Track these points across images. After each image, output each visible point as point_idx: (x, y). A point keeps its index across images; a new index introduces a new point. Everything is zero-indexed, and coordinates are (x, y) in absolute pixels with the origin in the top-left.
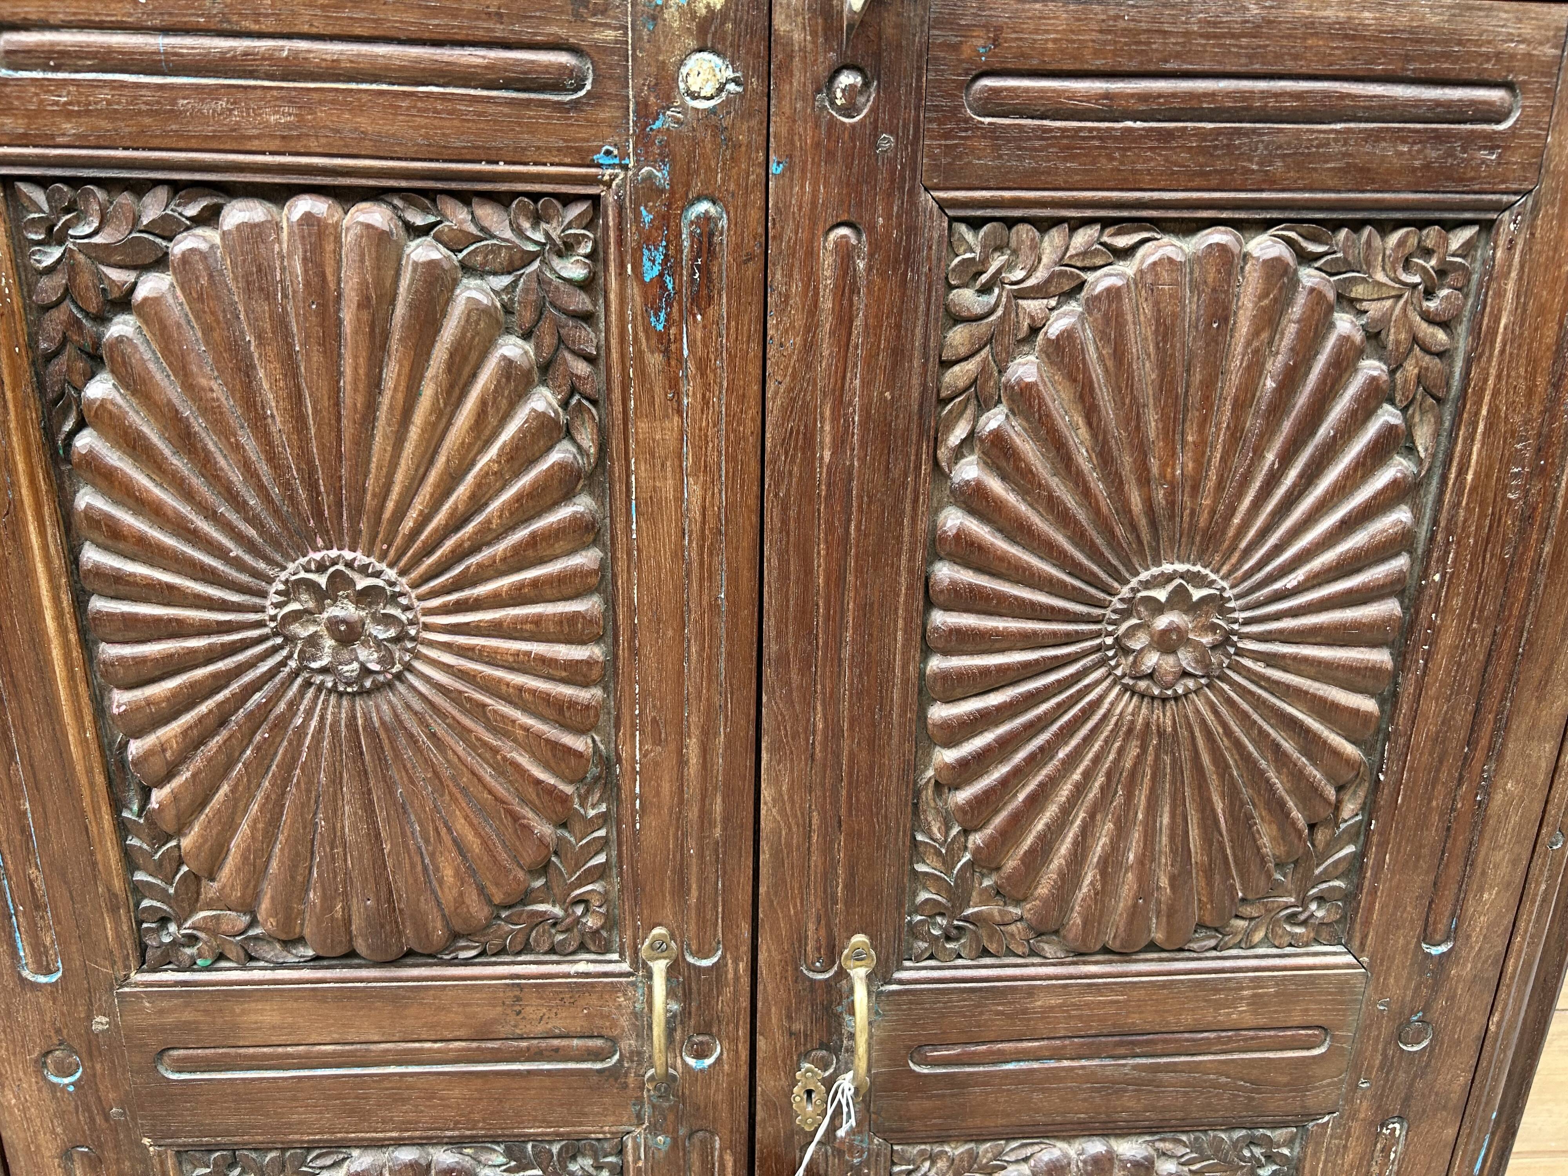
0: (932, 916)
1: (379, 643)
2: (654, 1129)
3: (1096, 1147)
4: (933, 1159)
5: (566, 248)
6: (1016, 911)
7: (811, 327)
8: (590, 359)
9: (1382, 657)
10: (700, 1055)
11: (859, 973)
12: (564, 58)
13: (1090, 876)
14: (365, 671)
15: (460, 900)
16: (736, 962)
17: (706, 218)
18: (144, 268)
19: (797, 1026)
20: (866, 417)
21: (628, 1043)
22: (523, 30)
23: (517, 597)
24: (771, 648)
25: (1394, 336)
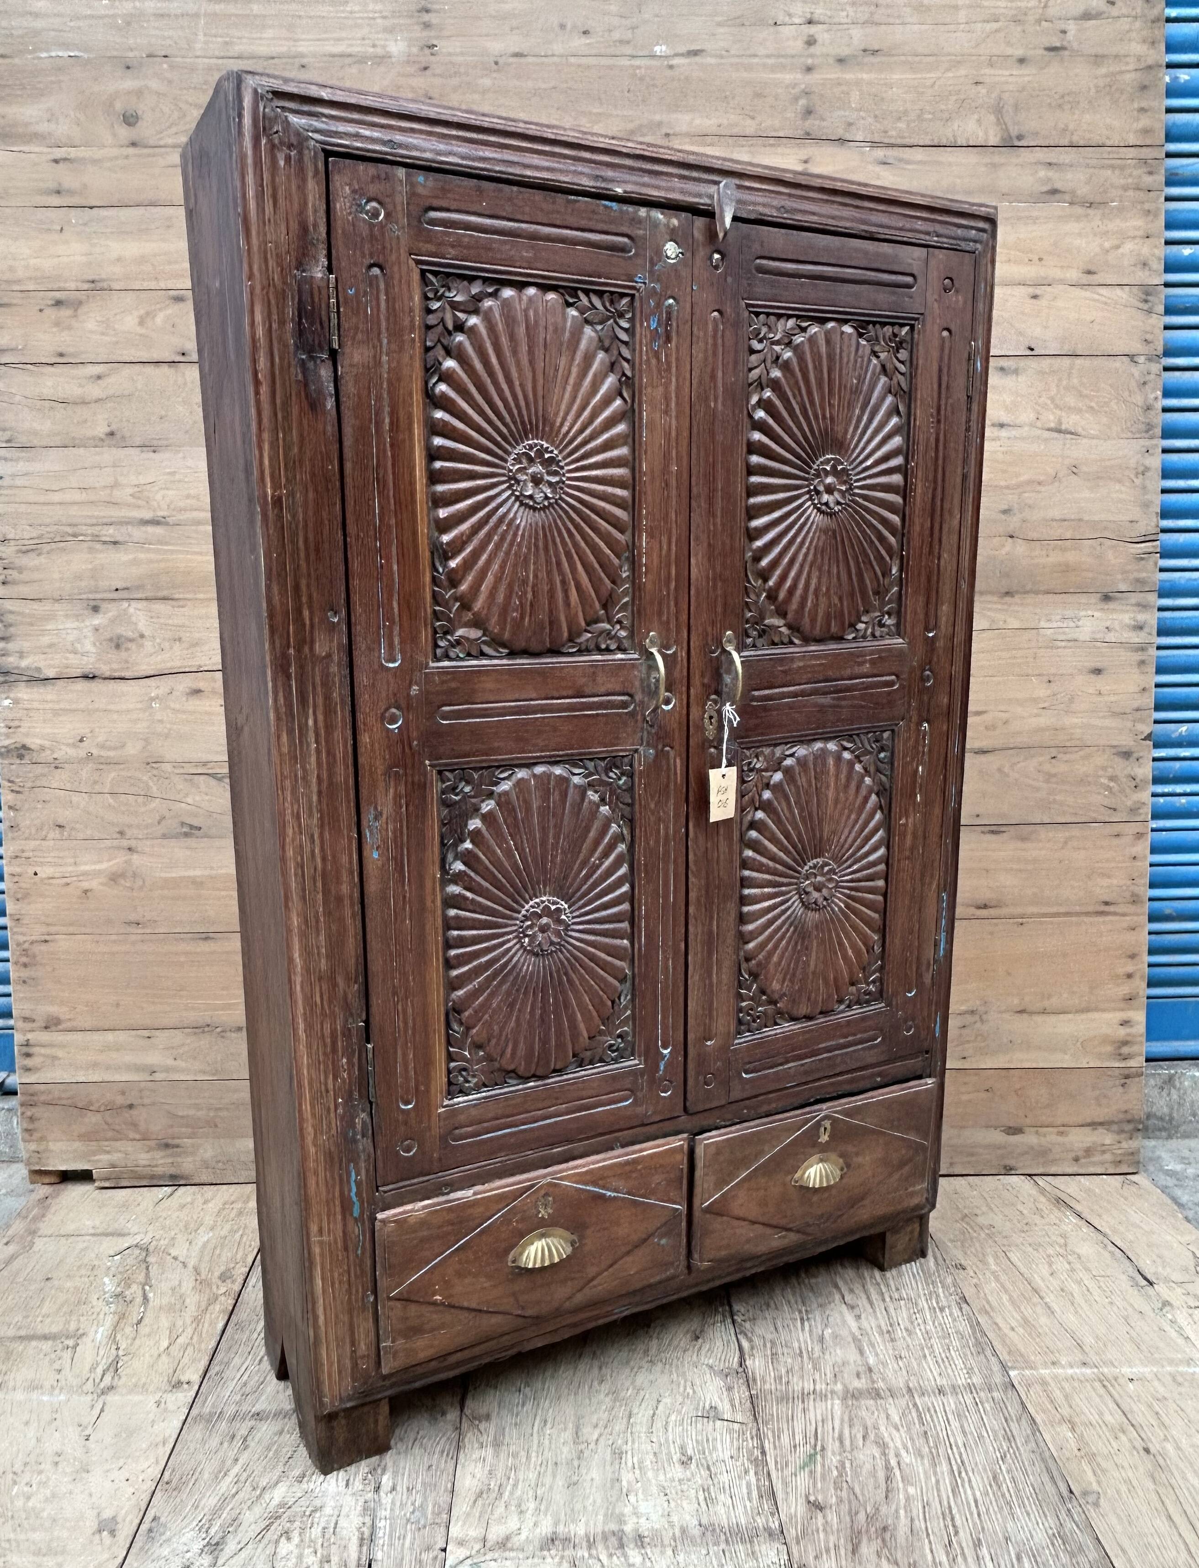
5: (622, 316)
7: (706, 350)
8: (628, 361)
17: (671, 305)
18: (471, 313)
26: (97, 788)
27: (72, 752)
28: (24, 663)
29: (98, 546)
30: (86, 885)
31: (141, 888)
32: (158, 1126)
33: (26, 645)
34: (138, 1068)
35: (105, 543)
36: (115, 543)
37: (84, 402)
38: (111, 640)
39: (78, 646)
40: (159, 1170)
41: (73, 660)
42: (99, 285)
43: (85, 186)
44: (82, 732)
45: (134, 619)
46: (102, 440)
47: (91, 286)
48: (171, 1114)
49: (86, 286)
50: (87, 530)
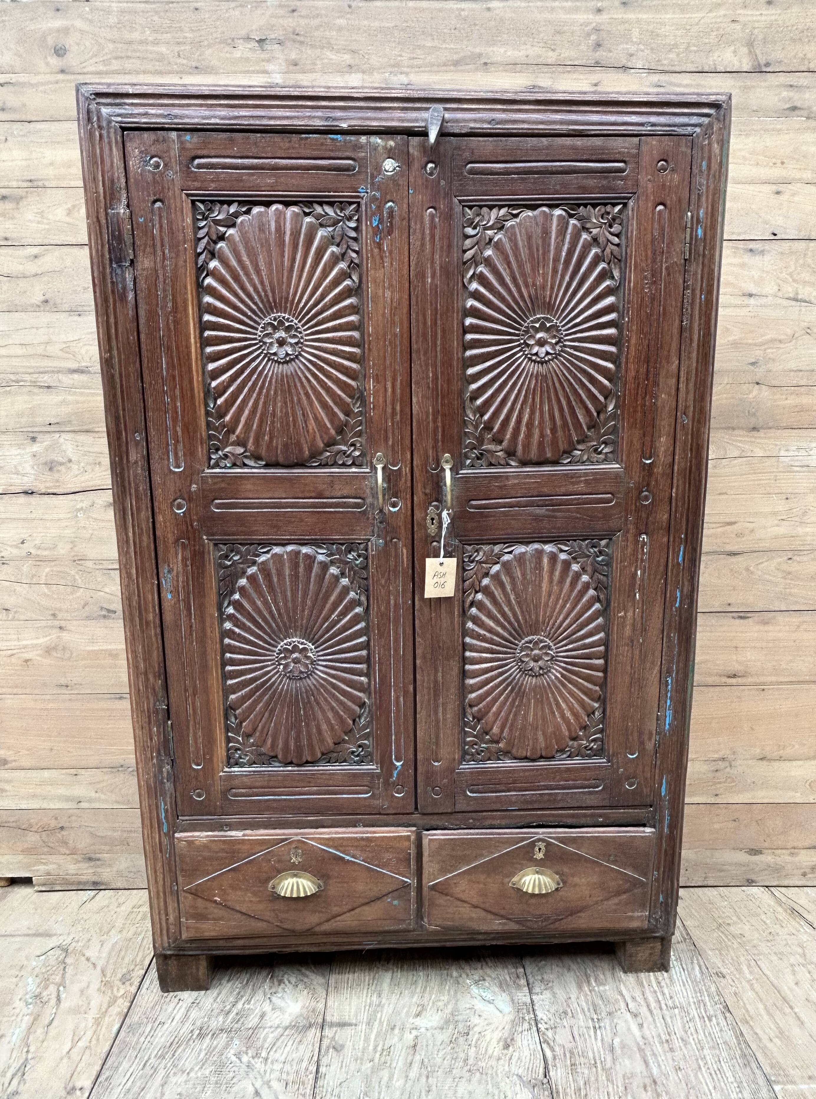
0: (472, 449)
1: (291, 345)
2: (379, 536)
3: (536, 546)
4: (477, 551)
5: (350, 219)
6: (499, 448)
7: (423, 239)
8: (356, 252)
9: (613, 349)
10: (394, 506)
11: (447, 467)
12: (350, 162)
13: (523, 429)
14: (287, 354)
15: (314, 439)
16: (406, 467)
17: (391, 207)
18: (229, 227)
19: (428, 491)
20: (441, 267)
21: (369, 500)
22: (340, 154)
23: (334, 329)
24: (414, 347)
25: (601, 240)
26: (35, 580)
27: (15, 552)
29: (36, 390)
30: (26, 656)
31: (69, 659)
32: (83, 843)
34: (67, 799)
35: (41, 387)
36: (49, 387)
37: (24, 276)
38: (46, 464)
39: (20, 469)
40: (84, 878)
41: (16, 480)
42: (35, 184)
43: (24, 105)
44: (23, 536)
45: (64, 447)
46: (39, 306)
47: (30, 184)
48: (93, 835)
49: (25, 184)
50: (28, 377)
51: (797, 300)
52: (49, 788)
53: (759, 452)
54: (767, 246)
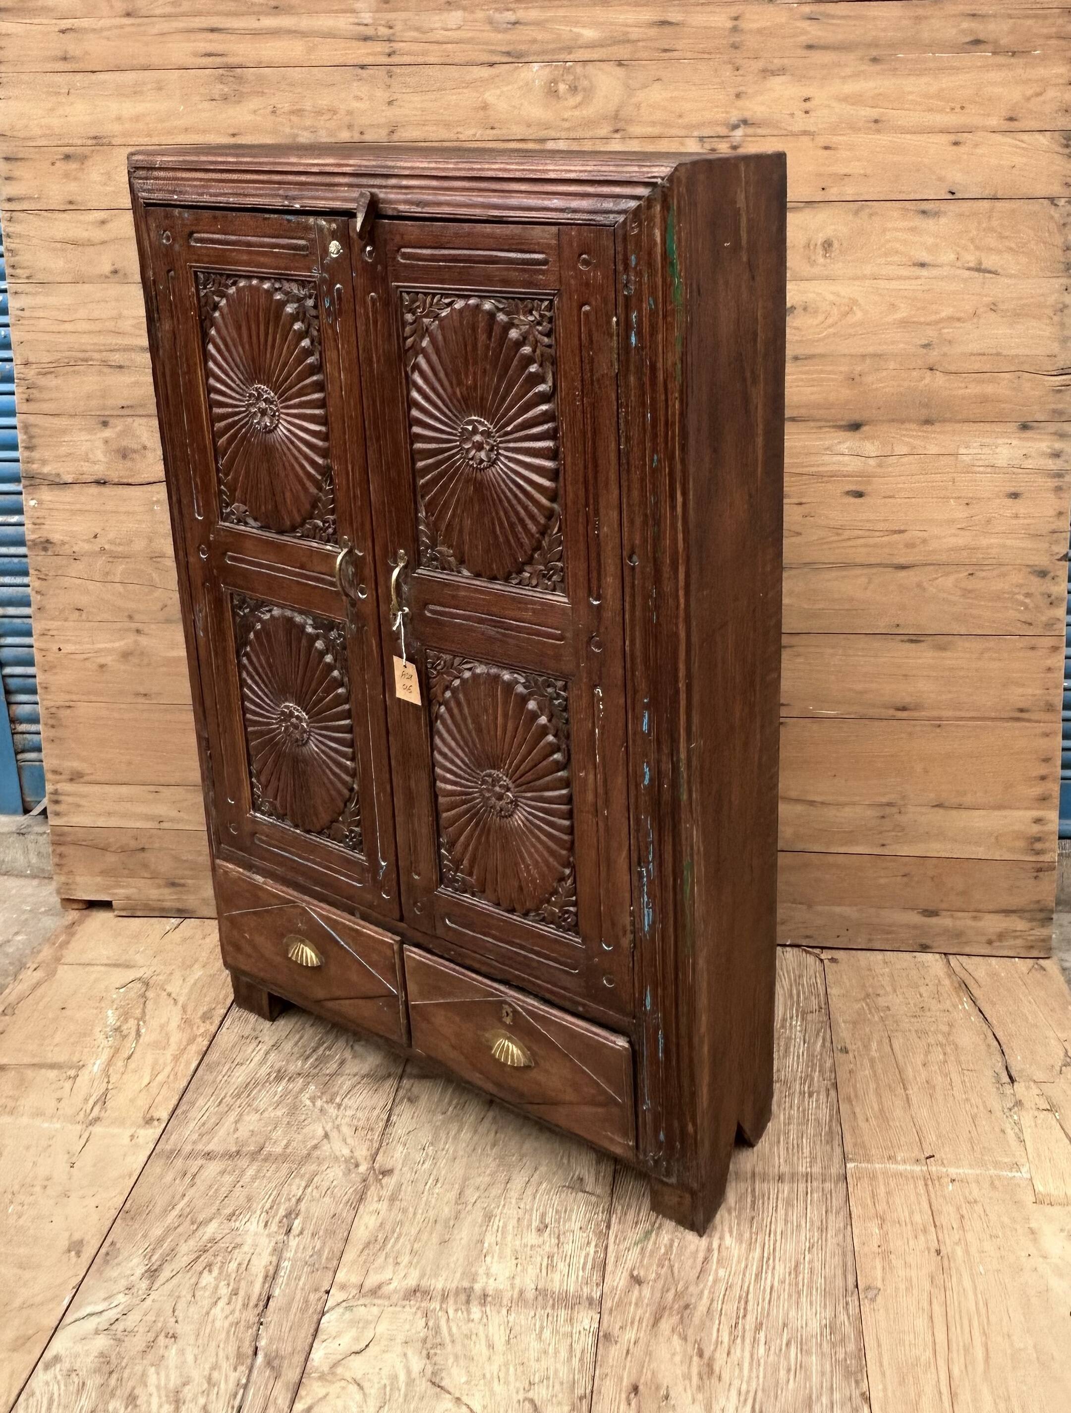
26: (109, 578)
27: (87, 547)
28: (46, 470)
29: (106, 370)
30: (102, 661)
31: (149, 665)
32: (165, 866)
33: (47, 454)
34: (147, 818)
35: (111, 366)
36: (120, 367)
37: (90, 243)
38: (119, 451)
39: (91, 456)
40: (167, 904)
41: (86, 467)
42: (100, 141)
43: (87, 53)
44: (98, 530)
45: (138, 433)
46: (107, 277)
47: (94, 142)
48: (176, 859)
49: (90, 142)
50: (96, 356)
51: (978, 270)
52: (128, 805)
53: (933, 449)
54: (943, 206)
